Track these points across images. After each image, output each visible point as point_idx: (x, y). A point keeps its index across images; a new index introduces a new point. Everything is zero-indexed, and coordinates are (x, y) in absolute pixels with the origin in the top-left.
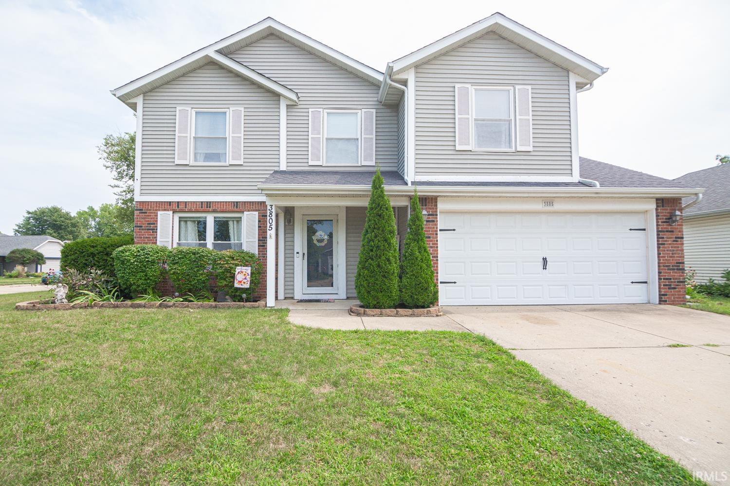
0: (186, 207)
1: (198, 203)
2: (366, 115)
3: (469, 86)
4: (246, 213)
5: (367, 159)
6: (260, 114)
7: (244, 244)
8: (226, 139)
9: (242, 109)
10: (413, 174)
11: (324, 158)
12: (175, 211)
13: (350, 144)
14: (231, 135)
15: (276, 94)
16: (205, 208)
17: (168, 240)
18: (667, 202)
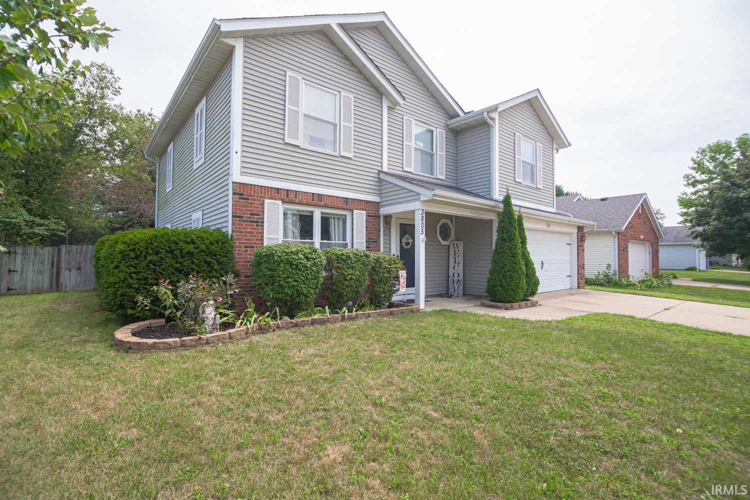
0: (296, 198)
1: (309, 195)
2: (440, 135)
3: (521, 135)
4: (355, 211)
5: (440, 173)
6: (367, 108)
7: (353, 244)
8: (335, 125)
9: (352, 97)
10: (498, 195)
11: (413, 166)
12: (284, 202)
13: (428, 156)
14: (342, 123)
15: (379, 92)
16: (316, 202)
17: (276, 237)
18: (580, 228)
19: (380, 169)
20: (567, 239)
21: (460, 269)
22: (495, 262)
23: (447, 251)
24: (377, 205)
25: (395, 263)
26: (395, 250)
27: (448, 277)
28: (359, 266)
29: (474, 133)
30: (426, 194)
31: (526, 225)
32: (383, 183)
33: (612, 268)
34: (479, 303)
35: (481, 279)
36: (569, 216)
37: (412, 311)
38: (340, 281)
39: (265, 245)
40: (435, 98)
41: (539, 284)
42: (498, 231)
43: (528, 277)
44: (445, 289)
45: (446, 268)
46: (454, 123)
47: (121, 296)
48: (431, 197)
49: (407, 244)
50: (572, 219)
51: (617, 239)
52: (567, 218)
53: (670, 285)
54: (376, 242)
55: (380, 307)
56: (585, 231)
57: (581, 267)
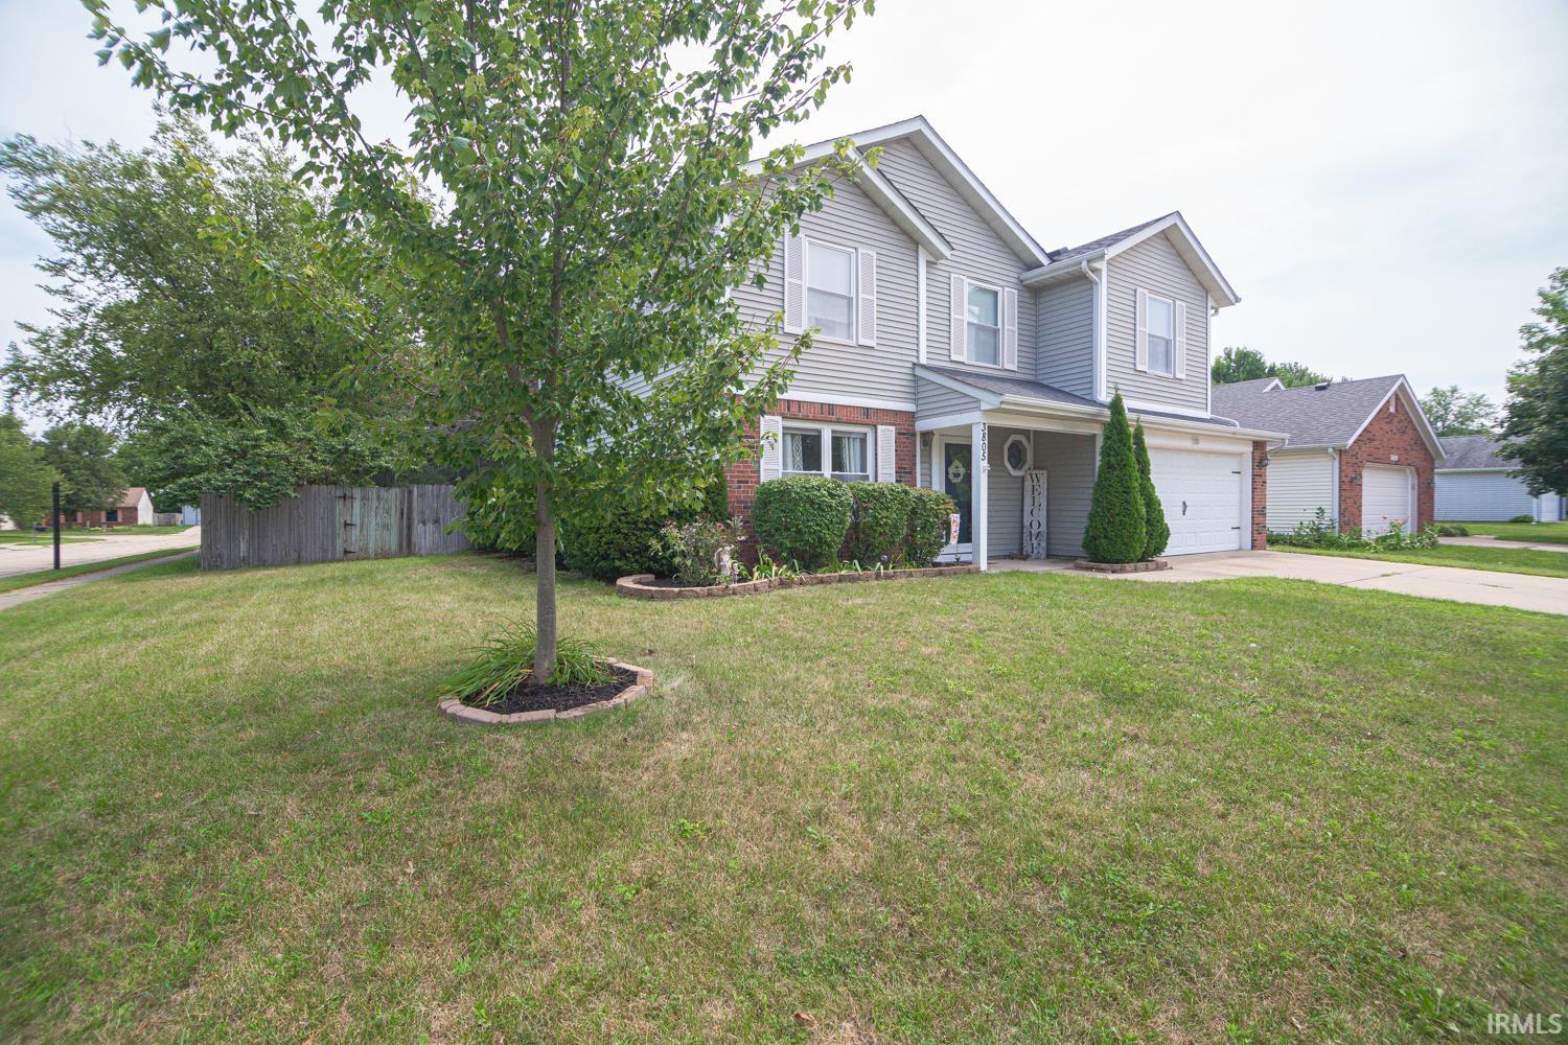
0: (800, 411)
2: (1009, 297)
3: (1146, 291)
4: (880, 427)
5: (1010, 361)
6: (895, 267)
7: (876, 477)
8: (850, 300)
9: (874, 254)
10: (1104, 395)
11: (963, 353)
12: (784, 417)
13: (989, 335)
14: (861, 296)
15: (913, 240)
16: (826, 415)
17: (775, 467)
18: (1258, 445)
19: (915, 360)
20: (1234, 465)
21: (1042, 516)
22: (1096, 501)
23: (1020, 485)
24: (911, 417)
25: (945, 503)
26: (938, 486)
27: (1022, 527)
28: (895, 506)
29: (1067, 293)
30: (989, 401)
31: (1148, 440)
32: (920, 383)
33: (1327, 516)
34: (1072, 565)
35: (1075, 529)
36: (1234, 425)
37: (969, 571)
38: (871, 528)
39: (762, 481)
40: (1000, 238)
41: (1168, 535)
42: (1102, 454)
43: (1151, 525)
44: (1017, 547)
45: (1018, 514)
46: (1033, 276)
47: (607, 543)
48: (997, 405)
49: (957, 475)
50: (1238, 429)
51: (1337, 464)
52: (1232, 429)
53: (1434, 545)
54: (910, 473)
55: (923, 565)
56: (1268, 448)
57: (1259, 511)
